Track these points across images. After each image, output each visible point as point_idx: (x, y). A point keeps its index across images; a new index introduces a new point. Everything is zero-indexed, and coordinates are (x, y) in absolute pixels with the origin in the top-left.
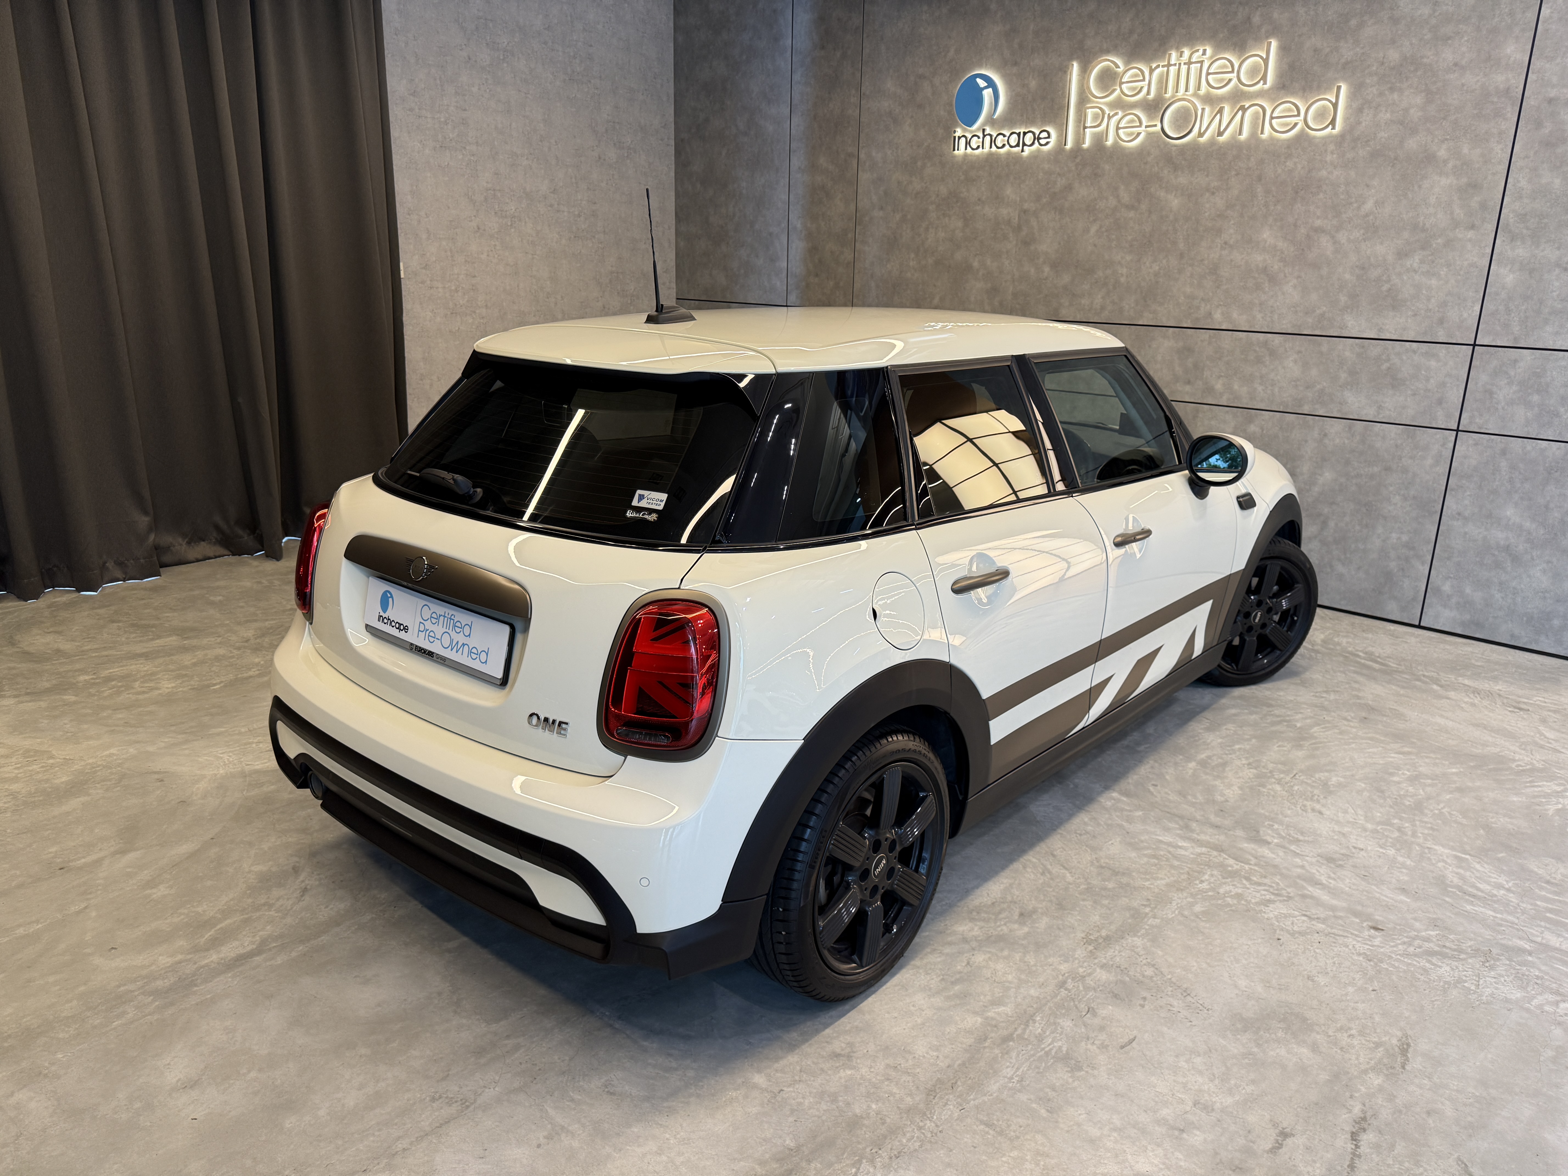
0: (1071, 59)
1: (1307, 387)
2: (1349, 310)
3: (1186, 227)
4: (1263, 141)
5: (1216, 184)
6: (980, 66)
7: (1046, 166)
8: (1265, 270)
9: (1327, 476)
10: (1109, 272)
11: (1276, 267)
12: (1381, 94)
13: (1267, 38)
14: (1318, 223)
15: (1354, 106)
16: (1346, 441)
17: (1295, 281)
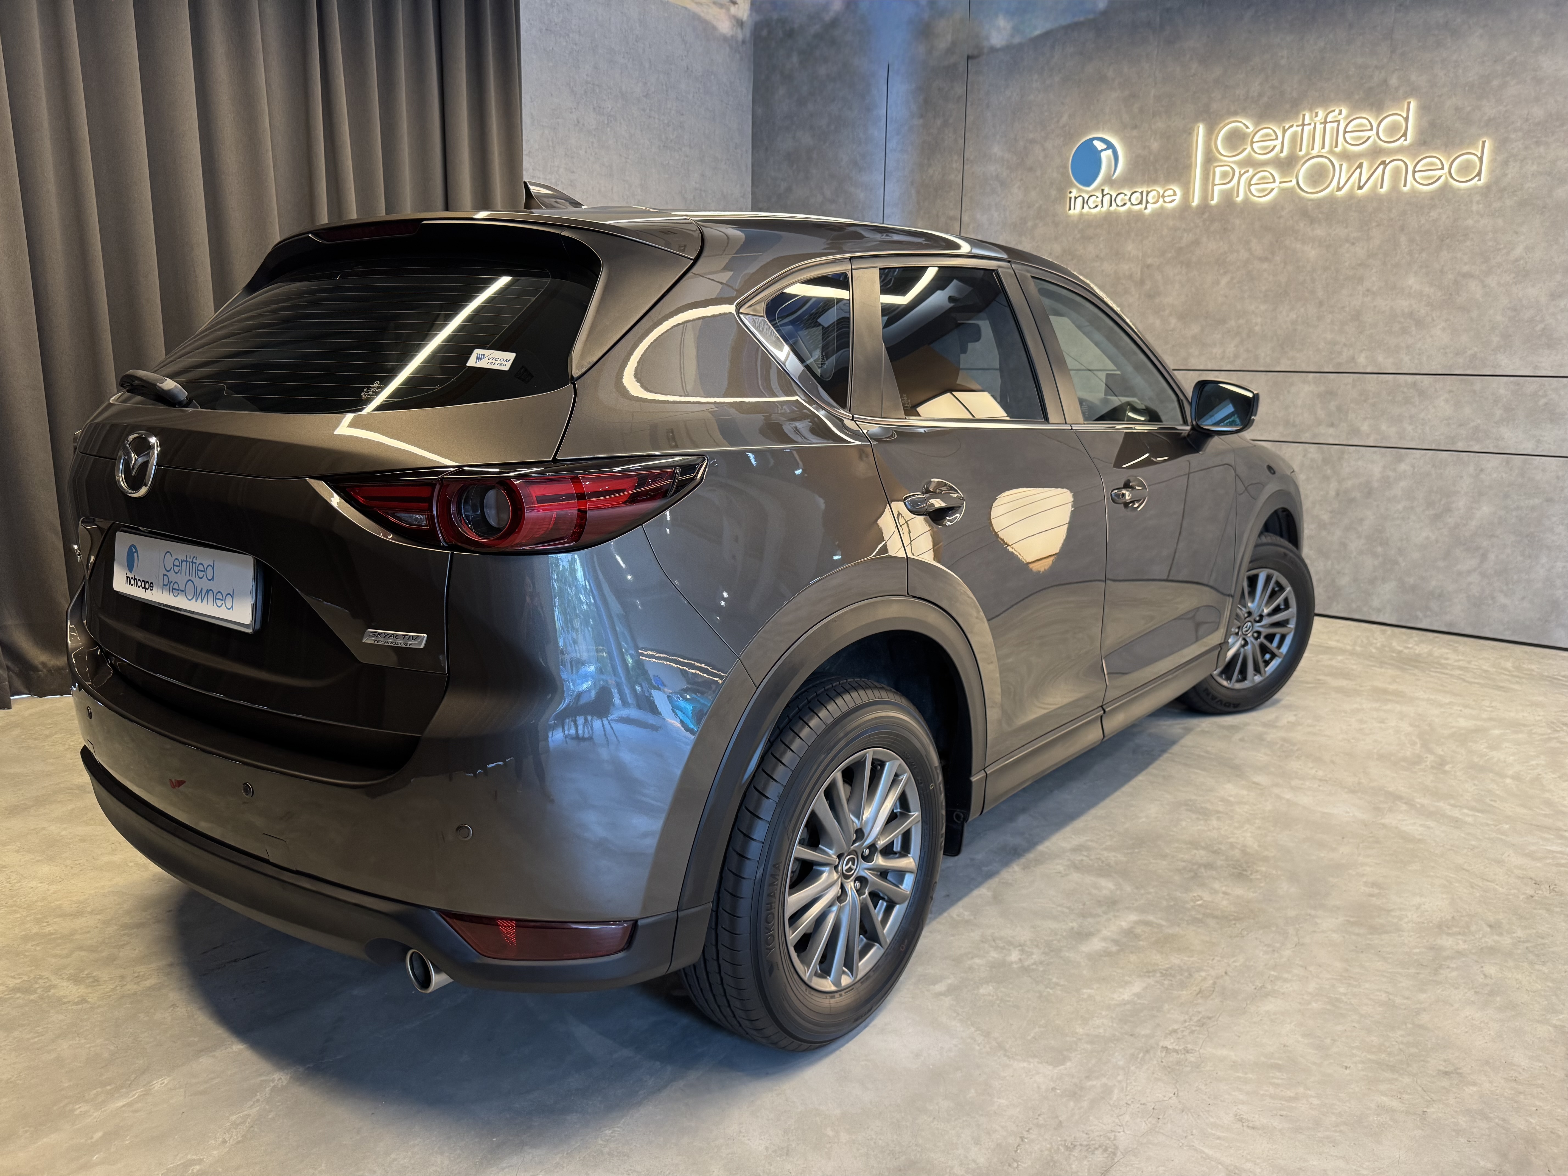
0: (1196, 120)
1: (1461, 425)
2: (1502, 350)
3: (1324, 276)
4: (1405, 194)
5: (1355, 235)
6: (1097, 129)
7: (1171, 223)
8: (1411, 314)
9: (1485, 510)
10: (1242, 321)
11: (1423, 311)
12: (1526, 148)
13: (1405, 98)
14: (1466, 269)
15: (1499, 159)
16: (1504, 475)
17: (1443, 324)
